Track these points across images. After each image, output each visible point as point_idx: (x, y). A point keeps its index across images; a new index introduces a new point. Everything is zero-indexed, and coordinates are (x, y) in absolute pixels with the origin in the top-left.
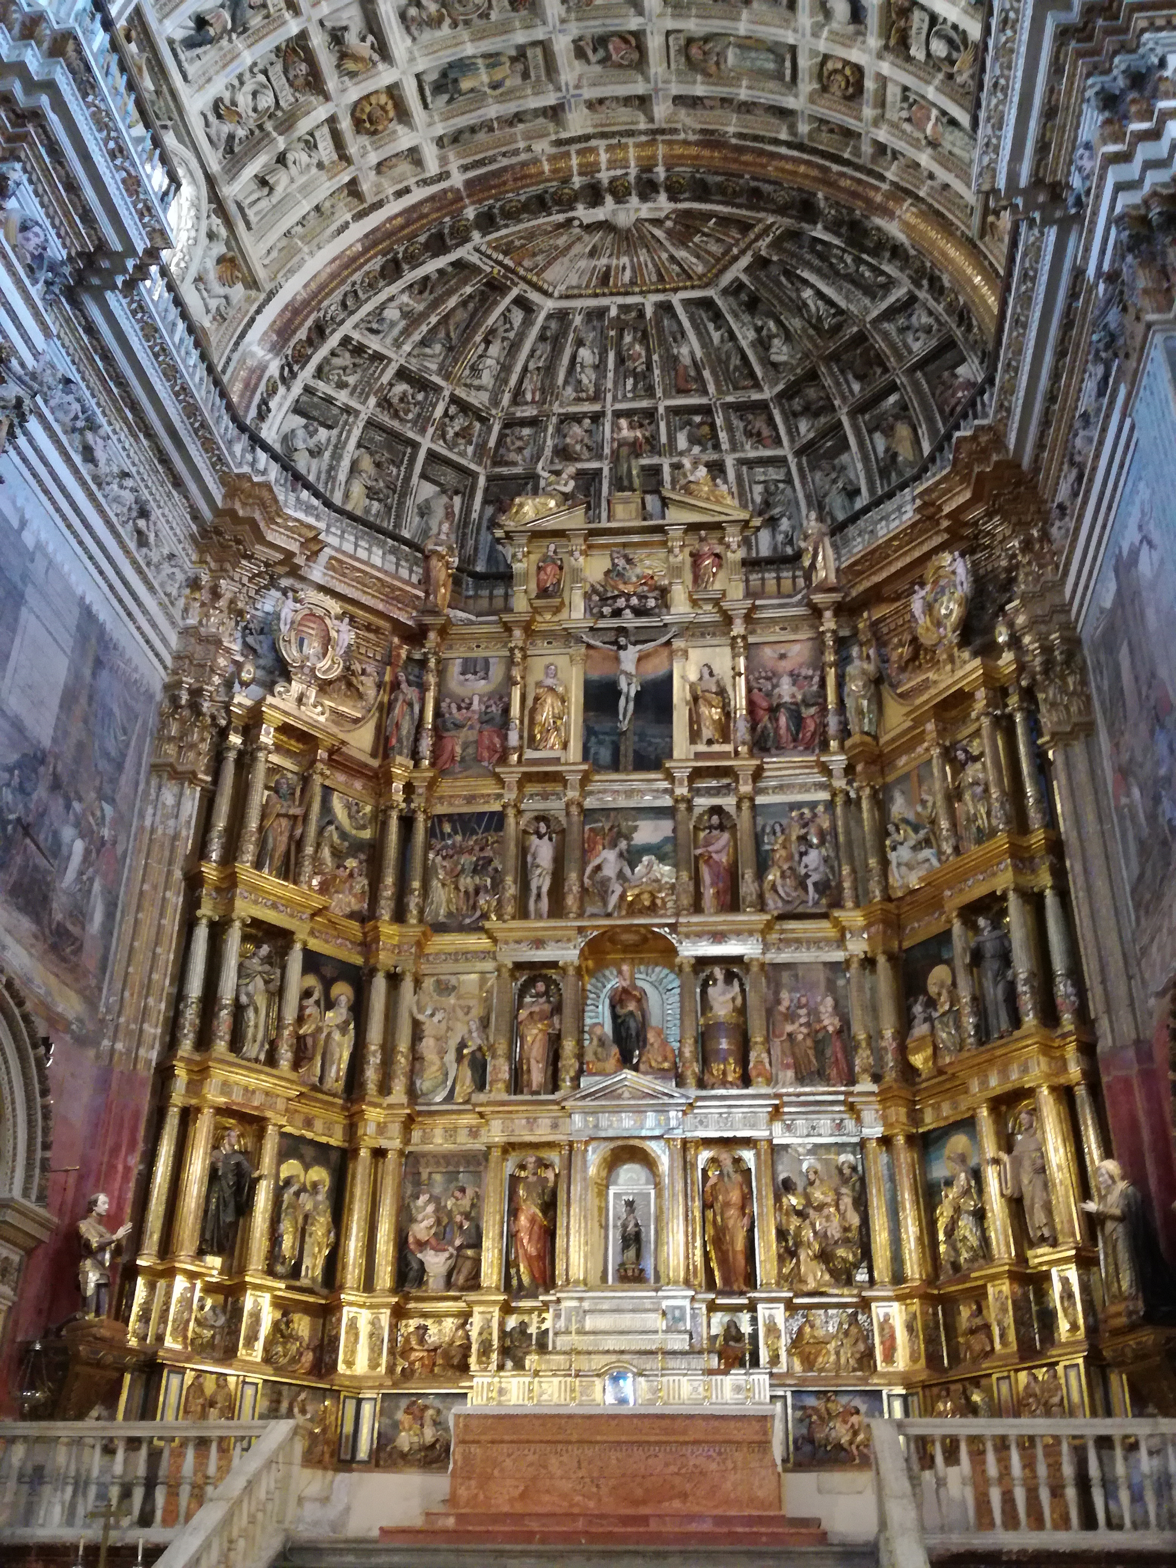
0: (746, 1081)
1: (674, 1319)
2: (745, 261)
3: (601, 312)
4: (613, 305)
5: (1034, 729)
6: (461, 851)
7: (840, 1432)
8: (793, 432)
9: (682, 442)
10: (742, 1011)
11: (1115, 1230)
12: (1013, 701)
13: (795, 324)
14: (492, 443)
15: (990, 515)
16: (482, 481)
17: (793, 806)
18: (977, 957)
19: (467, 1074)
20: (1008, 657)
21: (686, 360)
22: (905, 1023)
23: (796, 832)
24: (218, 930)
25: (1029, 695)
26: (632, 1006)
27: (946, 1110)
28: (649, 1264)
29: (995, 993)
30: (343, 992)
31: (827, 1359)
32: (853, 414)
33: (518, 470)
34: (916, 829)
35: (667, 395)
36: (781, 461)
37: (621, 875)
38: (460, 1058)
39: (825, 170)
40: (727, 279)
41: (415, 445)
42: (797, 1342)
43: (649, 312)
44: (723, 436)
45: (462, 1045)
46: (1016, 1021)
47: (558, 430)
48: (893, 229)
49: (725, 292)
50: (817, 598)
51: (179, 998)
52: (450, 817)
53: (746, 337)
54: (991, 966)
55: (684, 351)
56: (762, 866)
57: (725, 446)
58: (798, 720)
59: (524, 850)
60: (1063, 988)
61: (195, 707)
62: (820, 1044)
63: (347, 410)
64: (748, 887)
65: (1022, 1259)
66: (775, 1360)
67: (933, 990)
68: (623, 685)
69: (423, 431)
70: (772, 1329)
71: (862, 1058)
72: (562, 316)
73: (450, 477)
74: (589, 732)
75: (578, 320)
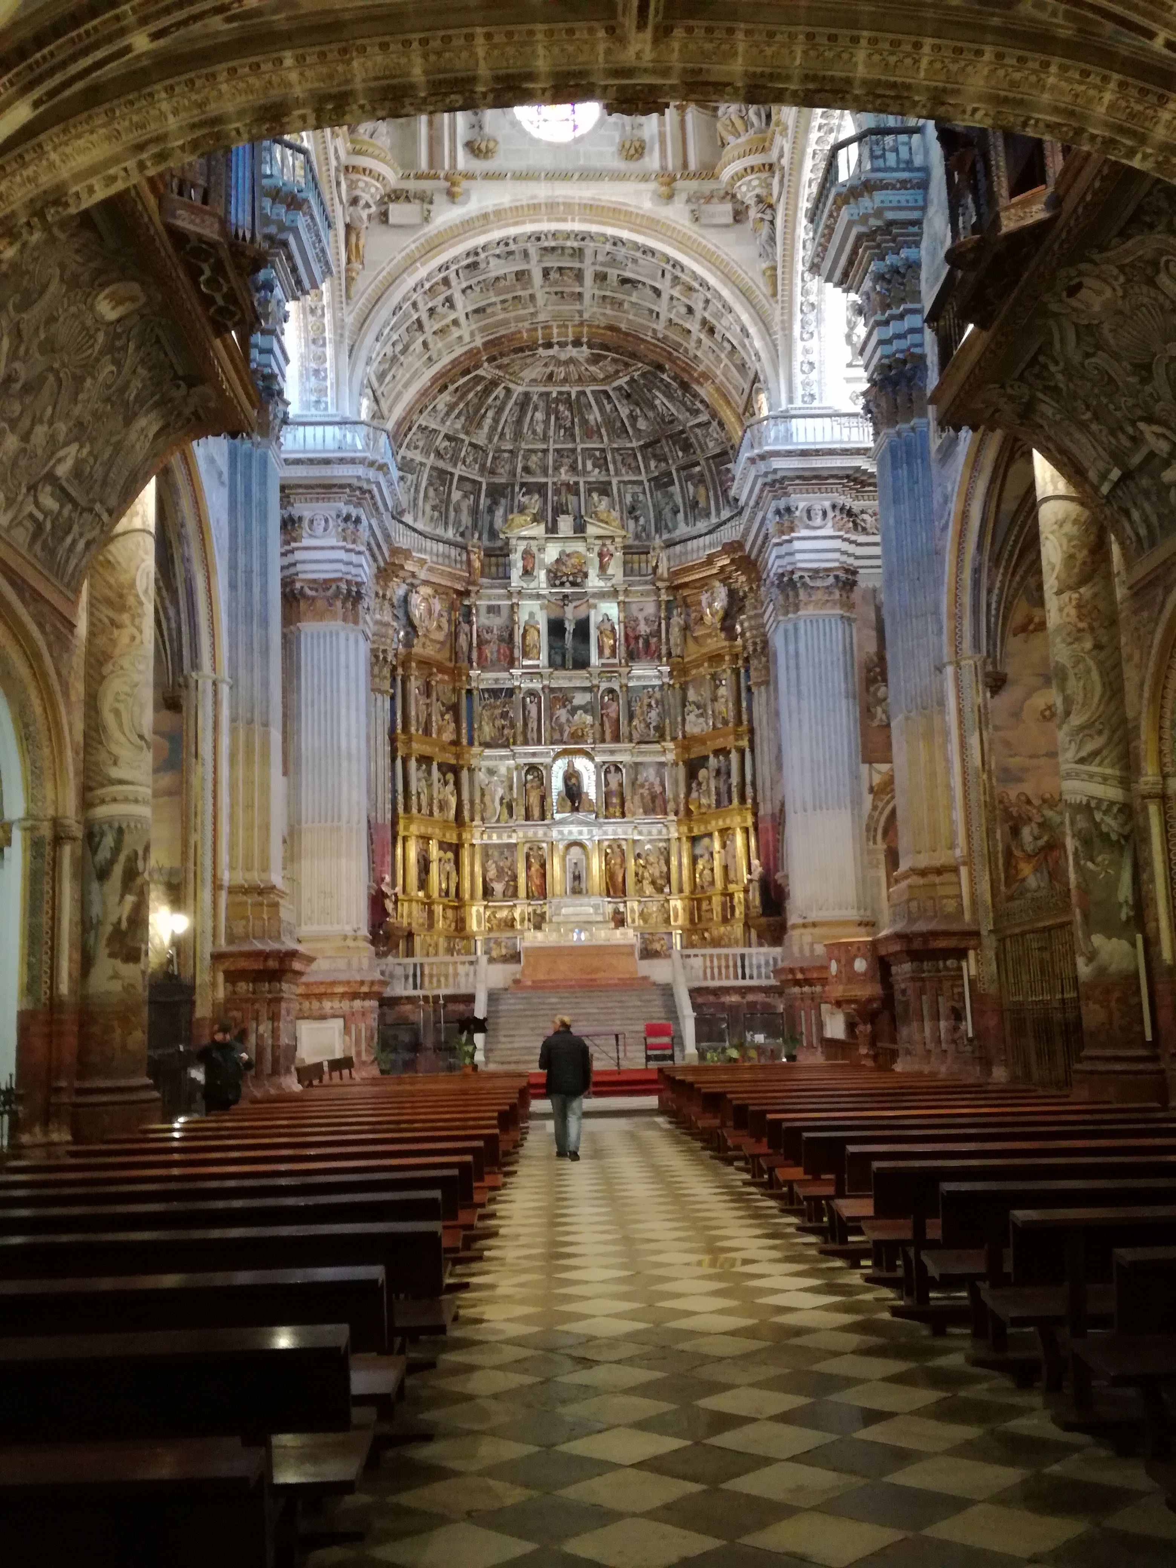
0: (623, 815)
1: (596, 907)
2: (627, 379)
3: (548, 394)
4: (554, 391)
5: (748, 677)
6: (495, 707)
7: (657, 946)
8: (647, 467)
9: (589, 466)
10: (621, 785)
11: (756, 885)
12: (740, 662)
13: (651, 414)
14: (489, 464)
15: (736, 570)
16: (484, 487)
17: (645, 687)
18: (718, 772)
19: (505, 811)
20: (739, 641)
21: (592, 423)
22: (689, 790)
23: (646, 701)
24: (405, 761)
25: (747, 660)
26: (574, 781)
27: (702, 828)
28: (583, 886)
29: (723, 788)
30: (450, 777)
31: (653, 920)
32: (678, 470)
33: (503, 481)
34: (698, 708)
35: (582, 442)
36: (641, 483)
37: (568, 721)
38: (501, 804)
39: (670, 354)
40: (616, 384)
41: (452, 474)
42: (641, 914)
43: (573, 397)
44: (611, 467)
45: (502, 799)
46: (730, 801)
47: (524, 457)
48: (701, 391)
49: (614, 389)
50: (660, 584)
51: (394, 791)
52: (487, 690)
53: (624, 412)
54: (723, 777)
55: (591, 418)
56: (631, 717)
57: (612, 472)
58: (647, 643)
59: (524, 707)
60: (749, 790)
61: (385, 659)
62: (654, 798)
63: (422, 464)
64: (624, 729)
65: (726, 888)
66: (633, 921)
67: (700, 779)
68: (567, 625)
69: (455, 465)
70: (633, 911)
71: (671, 806)
72: (527, 395)
73: (468, 486)
74: (551, 647)
75: (535, 398)
